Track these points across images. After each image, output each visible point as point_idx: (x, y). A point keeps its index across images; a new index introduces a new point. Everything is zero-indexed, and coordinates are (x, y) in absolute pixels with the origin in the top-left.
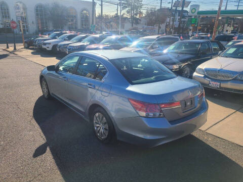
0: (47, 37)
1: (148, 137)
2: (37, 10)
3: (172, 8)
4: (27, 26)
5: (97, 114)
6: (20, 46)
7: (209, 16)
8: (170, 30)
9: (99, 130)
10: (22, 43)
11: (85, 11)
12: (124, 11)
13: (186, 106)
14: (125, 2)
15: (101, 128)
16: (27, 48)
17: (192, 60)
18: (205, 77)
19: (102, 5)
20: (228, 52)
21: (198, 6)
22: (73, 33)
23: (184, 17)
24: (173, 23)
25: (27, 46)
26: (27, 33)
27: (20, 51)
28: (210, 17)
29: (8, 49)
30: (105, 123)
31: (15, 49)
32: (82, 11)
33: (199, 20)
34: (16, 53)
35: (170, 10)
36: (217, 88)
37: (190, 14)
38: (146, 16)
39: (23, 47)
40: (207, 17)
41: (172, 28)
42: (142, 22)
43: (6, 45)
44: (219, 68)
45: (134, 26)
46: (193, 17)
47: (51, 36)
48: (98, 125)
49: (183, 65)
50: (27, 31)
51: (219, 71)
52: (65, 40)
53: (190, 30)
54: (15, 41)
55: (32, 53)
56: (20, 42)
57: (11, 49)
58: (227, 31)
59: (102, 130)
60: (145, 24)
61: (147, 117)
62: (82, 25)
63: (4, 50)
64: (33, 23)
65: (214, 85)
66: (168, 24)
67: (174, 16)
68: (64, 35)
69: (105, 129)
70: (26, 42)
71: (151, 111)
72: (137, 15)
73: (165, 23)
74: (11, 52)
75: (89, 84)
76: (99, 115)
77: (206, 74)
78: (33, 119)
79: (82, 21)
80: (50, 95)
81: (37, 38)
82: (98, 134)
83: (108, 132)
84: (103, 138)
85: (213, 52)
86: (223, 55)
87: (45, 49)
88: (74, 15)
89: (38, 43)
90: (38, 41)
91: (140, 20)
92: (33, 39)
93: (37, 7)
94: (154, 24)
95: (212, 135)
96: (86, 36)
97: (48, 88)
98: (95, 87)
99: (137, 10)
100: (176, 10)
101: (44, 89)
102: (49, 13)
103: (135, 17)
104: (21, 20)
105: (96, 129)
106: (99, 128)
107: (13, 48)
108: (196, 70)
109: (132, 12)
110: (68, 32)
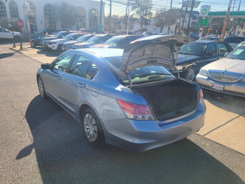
0: (53, 36)
1: (137, 141)
2: (45, 10)
3: (182, 8)
4: (35, 25)
5: (87, 115)
6: (26, 45)
7: (220, 17)
8: (180, 31)
9: (89, 132)
10: (29, 42)
11: (94, 12)
12: (134, 12)
14: (135, 2)
15: (90, 130)
16: (34, 47)
17: (197, 62)
18: (209, 79)
19: (110, 5)
20: (234, 54)
21: (209, 7)
22: (80, 33)
24: (183, 24)
25: (33, 45)
26: (35, 33)
27: (26, 50)
28: (222, 18)
29: (15, 48)
30: (94, 125)
32: (91, 11)
33: (210, 21)
34: (22, 52)
35: (180, 10)
36: (221, 91)
37: (201, 15)
38: (155, 17)
39: (30, 46)
40: (218, 18)
41: (182, 29)
42: (151, 23)
43: (13, 44)
45: (144, 26)
46: (204, 18)
47: (57, 35)
48: (88, 127)
49: (187, 66)
50: (36, 31)
51: (223, 73)
52: (71, 39)
53: (201, 31)
55: (38, 52)
56: (27, 41)
57: (18, 48)
58: (239, 33)
59: (91, 132)
60: (155, 25)
61: (135, 119)
62: (91, 25)
63: (11, 49)
65: (218, 87)
66: (178, 25)
67: (184, 16)
68: (70, 34)
69: (95, 131)
70: (32, 41)
71: (139, 113)
72: (146, 16)
73: (175, 24)
74: (17, 51)
75: (79, 83)
76: (89, 116)
77: (210, 76)
78: (25, 119)
79: (91, 21)
80: (46, 94)
81: (44, 37)
82: (88, 136)
83: (97, 134)
84: (92, 140)
85: (220, 54)
86: (229, 57)
87: (50, 48)
88: (83, 15)
89: (44, 42)
90: (44, 40)
91: (150, 21)
92: (39, 38)
93: (46, 7)
94: (164, 25)
95: (211, 140)
96: (91, 35)
97: (43, 87)
98: (85, 86)
99: (147, 11)
100: (186, 11)
101: (41, 88)
102: (57, 12)
103: (145, 17)
104: (29, 19)
105: (87, 131)
106: (89, 130)
107: (20, 47)
108: (199, 72)
109: (141, 12)
110: (75, 31)
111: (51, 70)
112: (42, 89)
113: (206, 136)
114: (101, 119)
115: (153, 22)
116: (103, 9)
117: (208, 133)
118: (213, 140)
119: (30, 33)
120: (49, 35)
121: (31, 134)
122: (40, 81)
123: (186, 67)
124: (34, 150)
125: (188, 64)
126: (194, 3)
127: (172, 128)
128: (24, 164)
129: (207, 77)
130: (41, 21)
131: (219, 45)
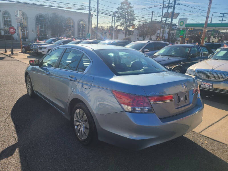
0: (43, 42)
1: (135, 137)
2: (37, 20)
4: (27, 33)
5: (78, 111)
6: (17, 51)
7: (196, 28)
9: (80, 129)
10: (20, 48)
11: (82, 22)
12: (118, 23)
13: (179, 102)
15: (81, 126)
16: (24, 52)
17: (182, 63)
18: (197, 77)
19: (97, 16)
20: (218, 55)
21: (186, 19)
22: (69, 39)
23: (173, 30)
24: (163, 35)
25: (24, 51)
26: (27, 40)
27: (16, 54)
29: (6, 53)
30: (86, 121)
31: (12, 53)
32: (79, 22)
33: (186, 32)
34: (12, 56)
36: (210, 89)
37: (178, 27)
38: (138, 28)
39: (21, 52)
40: (194, 29)
42: (134, 34)
43: (4, 49)
44: (211, 68)
45: (127, 36)
46: (181, 29)
47: (47, 41)
48: (79, 124)
49: (174, 67)
50: (27, 38)
51: (211, 71)
53: (179, 41)
54: (13, 47)
55: (28, 57)
56: (18, 47)
57: (9, 53)
59: (82, 129)
60: (138, 35)
62: (79, 34)
63: (2, 54)
64: (33, 31)
65: (206, 86)
66: (158, 35)
67: (164, 28)
68: (60, 40)
69: (86, 128)
70: (23, 47)
71: (138, 105)
72: (130, 27)
73: (156, 35)
74: (7, 56)
75: (70, 77)
76: (79, 112)
77: (198, 75)
78: (10, 117)
79: (79, 31)
80: (34, 93)
81: (34, 43)
82: (78, 134)
83: (88, 131)
84: (83, 138)
85: (203, 56)
86: (213, 58)
87: (41, 53)
88: (72, 25)
89: (35, 47)
90: (35, 46)
91: (133, 32)
92: (30, 44)
93: (38, 17)
94: (146, 35)
95: (208, 137)
96: (80, 41)
97: (31, 85)
98: (76, 80)
99: (130, 23)
100: (165, 24)
101: (28, 86)
102: (48, 22)
103: (128, 28)
104: (20, 26)
105: (77, 128)
106: (79, 127)
107: (11, 52)
108: (186, 72)
109: (125, 24)
110: (64, 38)
111: (40, 67)
112: (30, 88)
113: (202, 133)
114: (94, 113)
115: (136, 33)
116: (90, 21)
117: (203, 130)
118: (211, 138)
119: (22, 40)
120: (40, 41)
121: (15, 133)
122: (28, 79)
123: (172, 68)
124: (17, 151)
125: (174, 65)
126: (174, 14)
127: (169, 123)
128: (5, 166)
129: (195, 76)
130: (33, 30)
131: (201, 48)
